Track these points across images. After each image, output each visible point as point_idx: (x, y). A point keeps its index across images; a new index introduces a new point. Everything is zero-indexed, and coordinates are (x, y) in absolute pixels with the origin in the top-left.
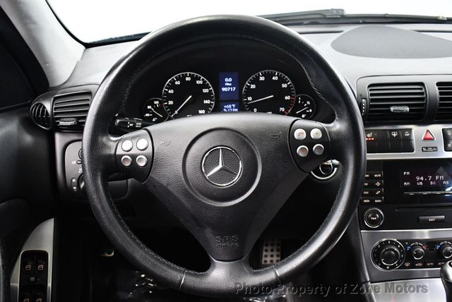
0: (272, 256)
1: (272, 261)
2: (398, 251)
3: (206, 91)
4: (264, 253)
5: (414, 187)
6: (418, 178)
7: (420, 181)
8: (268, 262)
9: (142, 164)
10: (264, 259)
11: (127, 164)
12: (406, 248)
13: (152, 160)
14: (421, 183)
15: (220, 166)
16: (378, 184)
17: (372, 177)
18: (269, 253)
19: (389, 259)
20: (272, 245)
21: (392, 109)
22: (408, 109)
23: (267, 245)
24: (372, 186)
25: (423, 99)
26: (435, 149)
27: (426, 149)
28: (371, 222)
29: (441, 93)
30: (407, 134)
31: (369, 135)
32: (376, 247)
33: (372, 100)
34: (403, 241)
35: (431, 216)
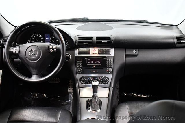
0: (71, 89)
1: (71, 91)
2: (85, 79)
3: (41, 39)
4: (69, 88)
5: (91, 63)
6: (92, 61)
8: (70, 91)
9: (17, 53)
10: (69, 90)
11: (14, 53)
12: (88, 79)
13: (19, 52)
15: (33, 53)
16: (81, 62)
17: (79, 60)
18: (70, 88)
20: (71, 86)
21: (84, 43)
22: (88, 43)
23: (69, 86)
24: (79, 62)
25: (92, 41)
26: (96, 54)
27: (93, 54)
28: (79, 71)
29: (97, 40)
30: (89, 50)
31: (79, 50)
32: (80, 78)
33: (79, 41)
34: (87, 77)
35: (94, 70)
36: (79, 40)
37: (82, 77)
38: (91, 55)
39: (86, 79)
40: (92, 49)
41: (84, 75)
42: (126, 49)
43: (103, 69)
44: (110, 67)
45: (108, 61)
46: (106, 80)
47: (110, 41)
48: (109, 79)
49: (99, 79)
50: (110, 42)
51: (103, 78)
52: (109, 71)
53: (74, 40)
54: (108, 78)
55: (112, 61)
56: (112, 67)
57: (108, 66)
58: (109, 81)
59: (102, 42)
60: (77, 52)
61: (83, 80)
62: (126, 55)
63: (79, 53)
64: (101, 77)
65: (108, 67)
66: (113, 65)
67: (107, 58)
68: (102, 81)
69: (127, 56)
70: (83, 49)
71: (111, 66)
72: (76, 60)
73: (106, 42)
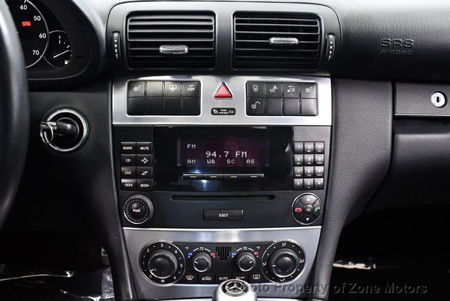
6: (209, 154)
7: (212, 157)
12: (186, 256)
14: (213, 161)
16: (145, 161)
17: (136, 149)
19: (161, 269)
21: (162, 49)
22: (186, 49)
24: (136, 162)
25: (210, 35)
26: (231, 111)
27: (217, 111)
28: (134, 216)
29: (238, 28)
30: (191, 88)
31: (136, 89)
32: (144, 251)
33: (132, 35)
34: (181, 245)
35: (223, 210)
36: (131, 27)
37: (156, 247)
38: (205, 118)
39: (177, 256)
40: (209, 85)
41: (165, 235)
42: (398, 86)
43: (272, 197)
44: (314, 188)
45: (299, 153)
46: (288, 259)
47: (315, 38)
48: (302, 255)
49: (251, 258)
50: (314, 46)
51: (273, 252)
52: (304, 210)
53: (102, 29)
54: (297, 248)
55: (323, 152)
56: (320, 188)
57: (298, 182)
58: (302, 266)
59: (273, 40)
60: (119, 98)
61: (159, 259)
62: (396, 119)
63: (136, 107)
64: (264, 245)
65: (304, 188)
66: (329, 175)
67: (297, 136)
68: (268, 267)
69: (402, 123)
70: (160, 84)
71: (320, 181)
72: (118, 150)
73: (295, 41)
